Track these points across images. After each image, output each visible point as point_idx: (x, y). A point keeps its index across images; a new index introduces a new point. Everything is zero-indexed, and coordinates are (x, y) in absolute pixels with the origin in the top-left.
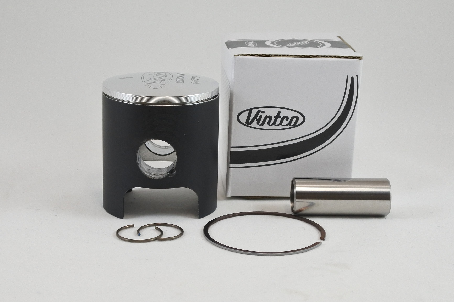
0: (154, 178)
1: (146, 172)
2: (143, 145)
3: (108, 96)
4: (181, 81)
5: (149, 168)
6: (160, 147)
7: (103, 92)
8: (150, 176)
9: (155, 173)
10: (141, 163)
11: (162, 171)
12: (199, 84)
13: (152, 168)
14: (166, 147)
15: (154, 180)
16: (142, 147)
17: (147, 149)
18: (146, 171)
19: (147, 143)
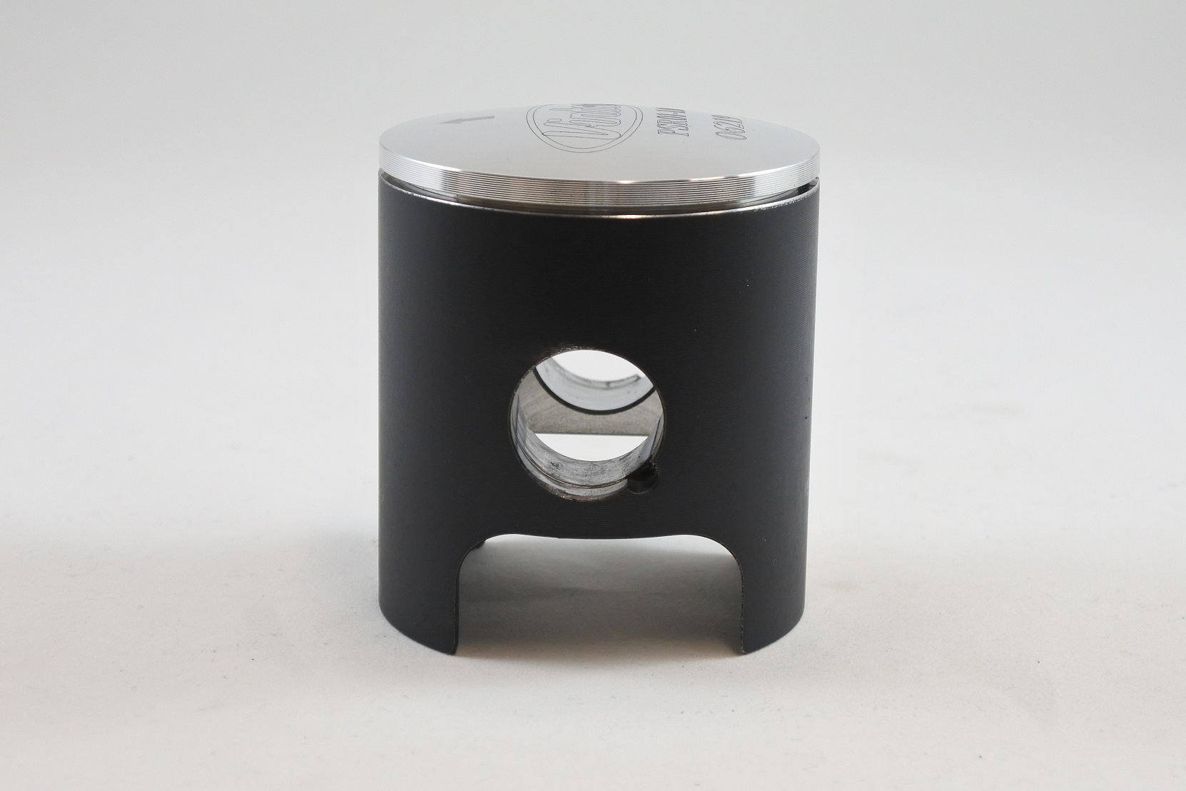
0: (578, 499)
1: (546, 475)
2: (531, 374)
3: (401, 184)
4: (676, 130)
5: (555, 461)
6: (587, 384)
7: (381, 170)
8: (560, 491)
9: (579, 477)
10: (528, 442)
11: (603, 472)
12: (745, 138)
13: (564, 461)
14: (608, 383)
15: (575, 504)
16: (528, 381)
17: (543, 392)
18: (546, 470)
19: (540, 368)
